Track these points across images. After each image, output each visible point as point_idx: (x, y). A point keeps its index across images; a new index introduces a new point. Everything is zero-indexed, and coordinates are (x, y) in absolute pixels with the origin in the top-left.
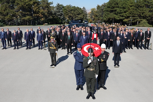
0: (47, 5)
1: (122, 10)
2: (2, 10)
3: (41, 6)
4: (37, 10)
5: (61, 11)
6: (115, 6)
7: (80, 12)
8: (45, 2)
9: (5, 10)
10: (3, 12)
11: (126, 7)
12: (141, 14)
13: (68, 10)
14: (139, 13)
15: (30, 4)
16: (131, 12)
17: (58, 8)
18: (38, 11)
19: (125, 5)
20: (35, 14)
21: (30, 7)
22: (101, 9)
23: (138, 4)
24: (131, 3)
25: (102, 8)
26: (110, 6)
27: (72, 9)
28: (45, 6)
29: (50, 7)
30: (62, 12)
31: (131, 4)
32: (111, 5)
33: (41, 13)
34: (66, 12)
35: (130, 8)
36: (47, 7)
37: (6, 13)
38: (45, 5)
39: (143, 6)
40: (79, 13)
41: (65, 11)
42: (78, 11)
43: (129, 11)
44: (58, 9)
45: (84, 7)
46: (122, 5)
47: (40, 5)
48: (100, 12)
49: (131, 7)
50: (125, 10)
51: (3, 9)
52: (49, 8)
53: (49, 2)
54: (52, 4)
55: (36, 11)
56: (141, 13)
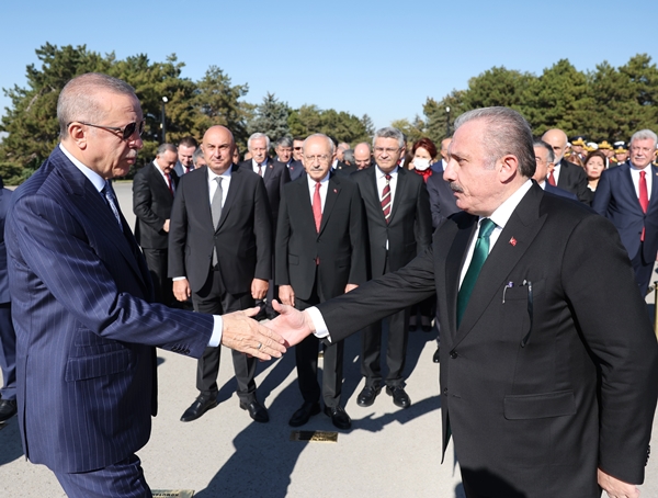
0: (225, 97)
1: (536, 111)
2: (37, 116)
3: (200, 100)
4: (183, 117)
5: (280, 122)
6: (506, 98)
7: (355, 132)
8: (216, 88)
9: (48, 117)
10: (42, 123)
11: (555, 101)
12: (622, 127)
13: (306, 123)
14: (617, 122)
15: (153, 89)
16: (580, 121)
17: (270, 111)
18: (187, 121)
19: (550, 91)
20: (175, 130)
21: (153, 102)
22: (444, 114)
23: (609, 87)
24: (576, 85)
25: (448, 109)
26: (480, 99)
27: (323, 118)
28: (218, 102)
29: (237, 104)
30: (285, 126)
31: (578, 87)
32: (488, 95)
33: (197, 129)
34: (299, 130)
35: (575, 104)
36: (225, 105)
37: (51, 130)
38: (218, 98)
39: (627, 95)
40: (351, 133)
41: (298, 125)
42: (347, 127)
43: (570, 117)
44: (268, 115)
45: (365, 116)
46: (537, 94)
47: (196, 99)
48: (437, 125)
49: (577, 99)
50: (550, 112)
51: (43, 113)
52: (230, 109)
53: (231, 86)
54: (245, 92)
55: (178, 121)
56: (622, 124)
